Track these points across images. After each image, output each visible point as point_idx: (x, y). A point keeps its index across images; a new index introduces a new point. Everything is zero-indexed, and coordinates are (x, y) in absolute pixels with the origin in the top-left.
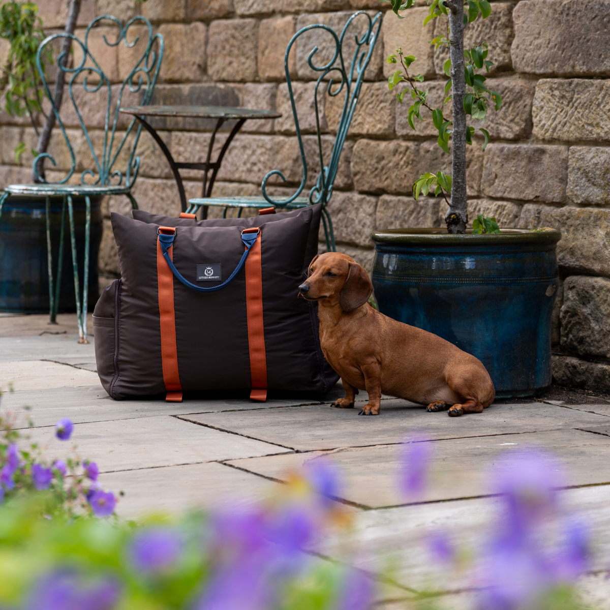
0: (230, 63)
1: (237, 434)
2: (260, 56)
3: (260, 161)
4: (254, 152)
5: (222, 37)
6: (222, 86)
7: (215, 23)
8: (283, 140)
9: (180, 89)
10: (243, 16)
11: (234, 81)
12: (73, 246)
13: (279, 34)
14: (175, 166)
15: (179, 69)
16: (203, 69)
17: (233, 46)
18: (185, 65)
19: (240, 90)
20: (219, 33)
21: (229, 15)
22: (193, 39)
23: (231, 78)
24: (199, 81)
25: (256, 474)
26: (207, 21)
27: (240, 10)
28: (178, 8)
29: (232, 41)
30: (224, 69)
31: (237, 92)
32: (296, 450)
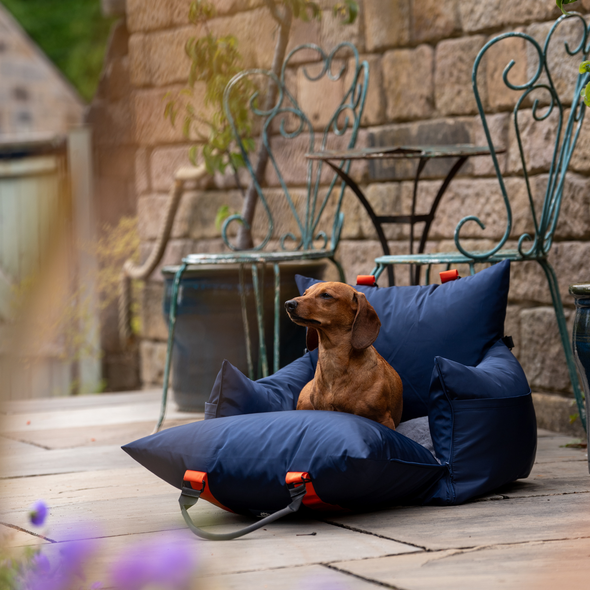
0: (459, 92)
1: (371, 534)
2: (489, 80)
3: (494, 211)
4: (488, 200)
5: (449, 61)
6: (451, 121)
7: (442, 45)
8: (518, 183)
9: (407, 130)
10: (471, 33)
11: (464, 115)
12: (260, 324)
13: (508, 51)
14: (378, 221)
15: (406, 104)
16: (431, 102)
17: (460, 71)
18: (412, 99)
19: (470, 124)
20: (446, 57)
21: (457, 33)
22: (419, 66)
23: (460, 111)
24: (428, 118)
25: (358, 577)
26: (433, 43)
27: (467, 26)
28: (402, 30)
29: (459, 65)
30: (452, 100)
31: (467, 128)
32: (427, 549)
